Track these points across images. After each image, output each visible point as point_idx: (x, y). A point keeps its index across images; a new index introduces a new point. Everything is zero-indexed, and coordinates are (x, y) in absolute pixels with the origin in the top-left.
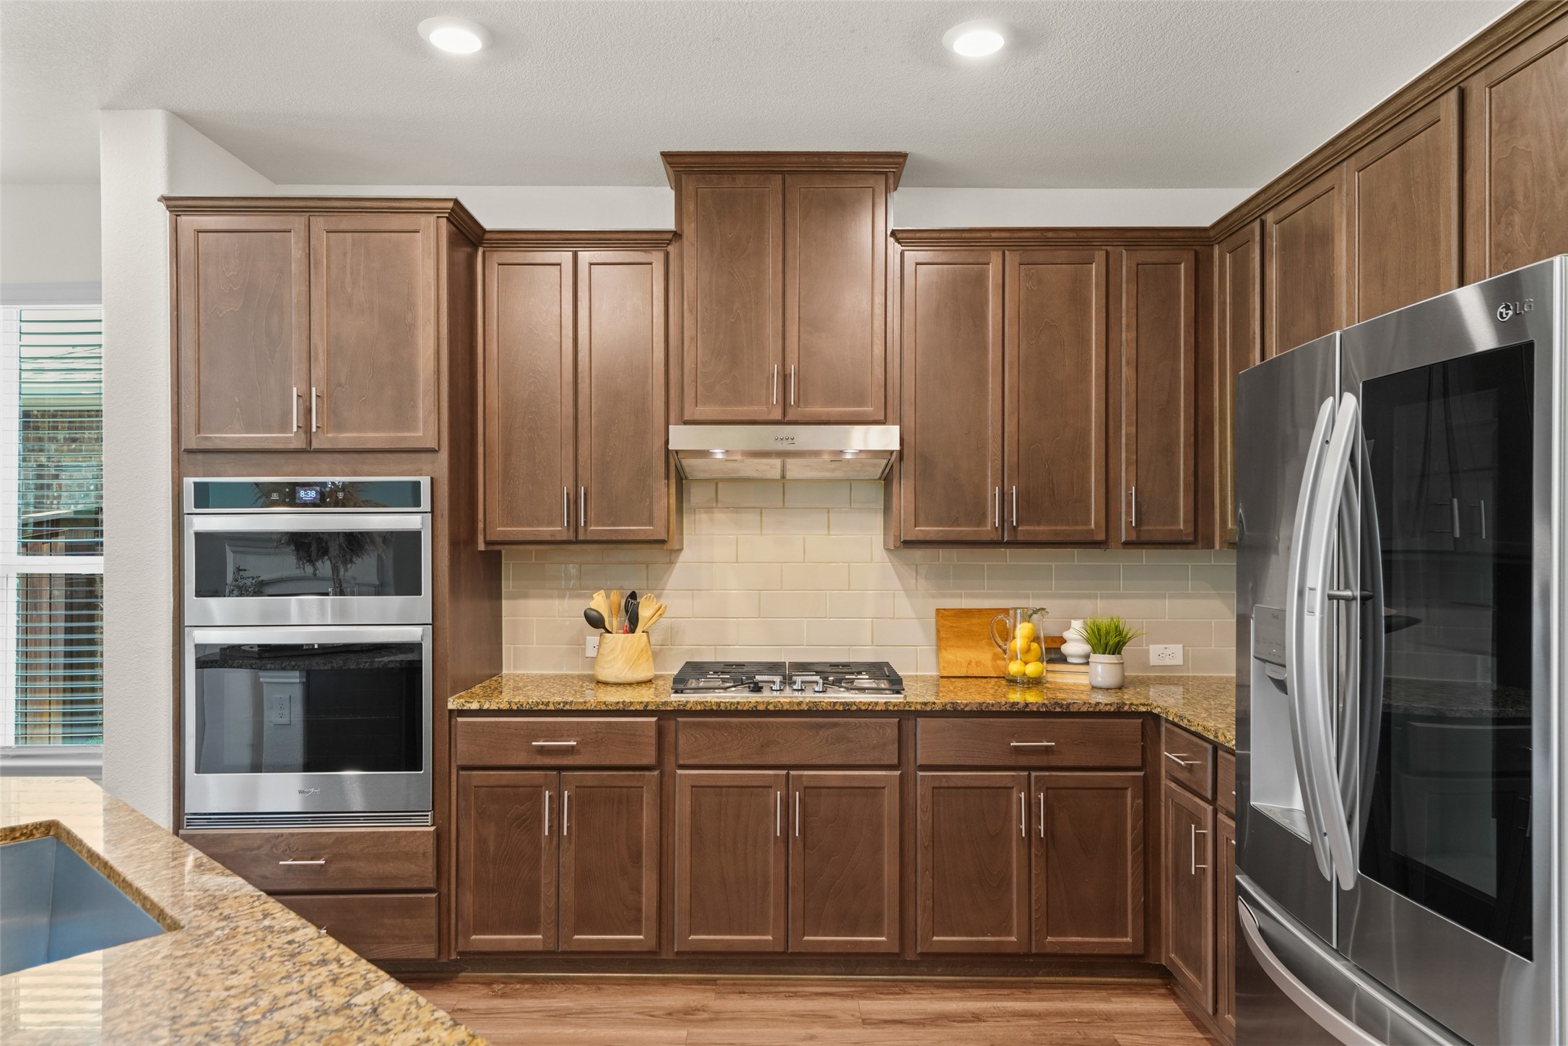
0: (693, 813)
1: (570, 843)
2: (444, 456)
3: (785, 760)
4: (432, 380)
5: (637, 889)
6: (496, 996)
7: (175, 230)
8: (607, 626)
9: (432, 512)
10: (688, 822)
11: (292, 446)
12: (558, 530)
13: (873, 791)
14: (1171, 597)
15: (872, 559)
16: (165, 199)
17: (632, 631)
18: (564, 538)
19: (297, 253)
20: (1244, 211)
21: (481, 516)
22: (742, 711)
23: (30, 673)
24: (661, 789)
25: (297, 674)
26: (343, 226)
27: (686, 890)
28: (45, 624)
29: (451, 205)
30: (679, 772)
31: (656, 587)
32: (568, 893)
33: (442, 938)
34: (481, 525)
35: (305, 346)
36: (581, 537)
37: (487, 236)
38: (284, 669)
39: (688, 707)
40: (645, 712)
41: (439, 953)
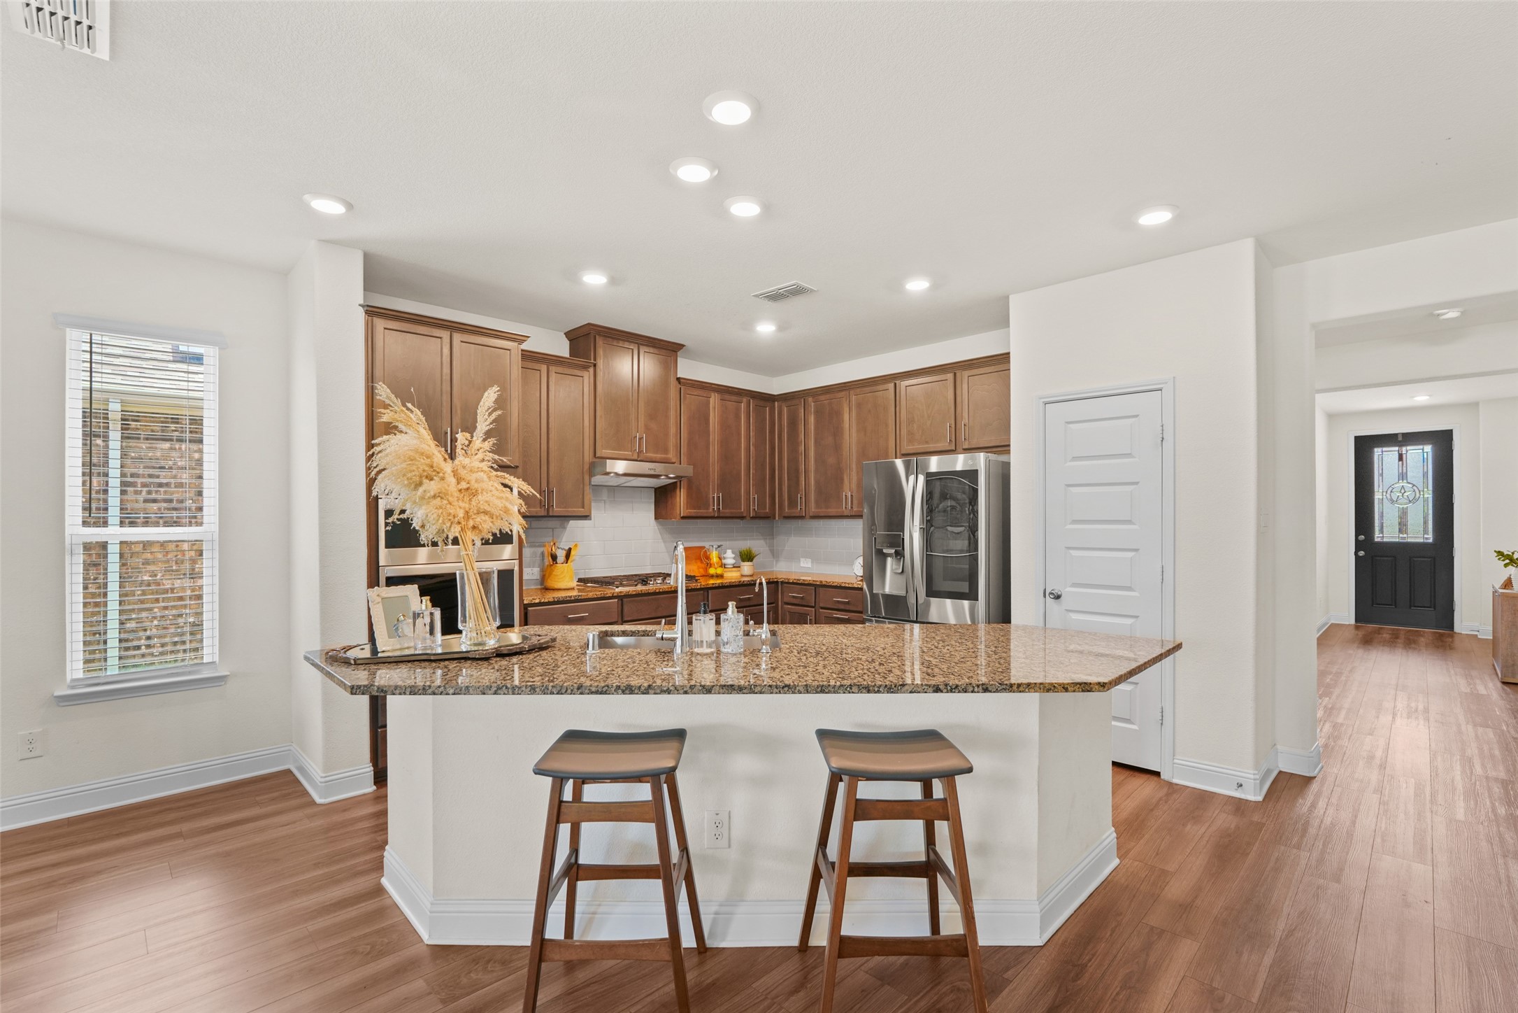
4: (516, 430)
14: (750, 540)
16: (364, 306)
19: (445, 351)
20: (796, 394)
29: (526, 339)
35: (449, 405)
36: (551, 514)
40: (613, 597)
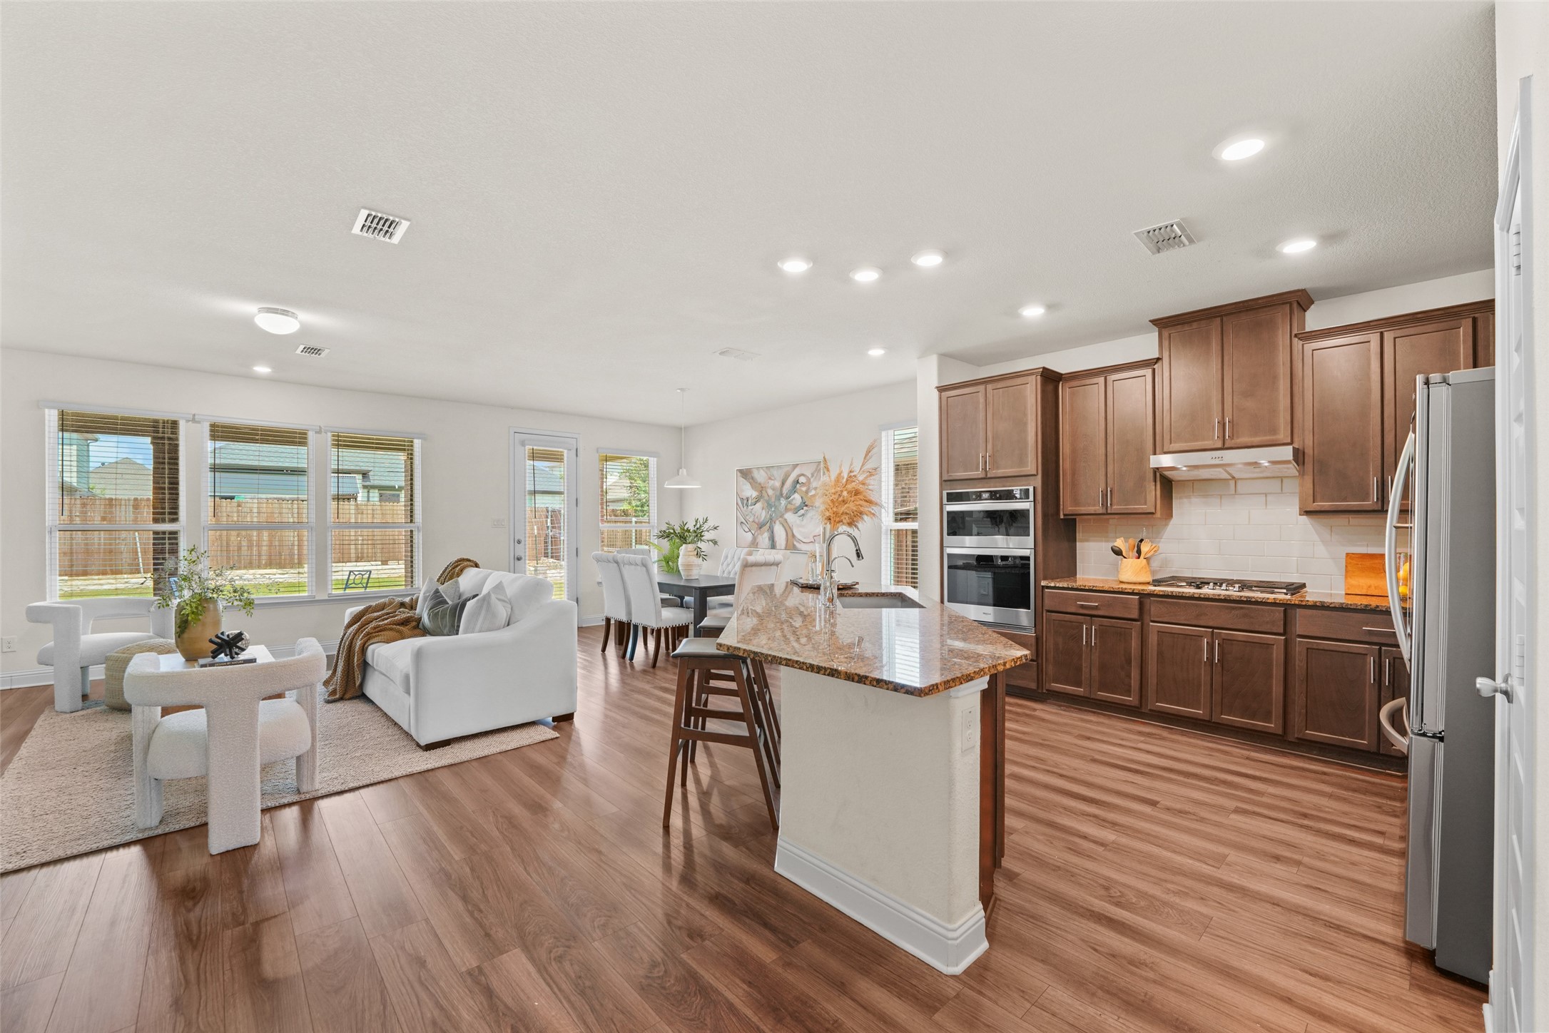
0: (1158, 644)
1: (1096, 649)
2: (1039, 477)
3: (1211, 624)
4: (1034, 445)
5: (1129, 676)
6: (1061, 710)
7: (940, 398)
8: (1124, 554)
9: (1034, 501)
10: (1155, 648)
11: (980, 477)
12: (1099, 508)
13: (1268, 646)
15: (1297, 523)
16: (937, 387)
17: (1139, 558)
18: (1101, 512)
19: (982, 400)
21: (1061, 503)
22: (1185, 597)
23: (899, 579)
24: (1142, 631)
25: (990, 573)
26: (998, 387)
27: (1155, 681)
28: (905, 566)
29: (1041, 370)
30: (1151, 624)
31: (1155, 537)
32: (1095, 673)
33: (1039, 681)
34: (1061, 507)
35: (985, 437)
36: (1109, 512)
37: (1063, 376)
38: (986, 571)
39: (1155, 593)
40: (1133, 593)
41: (1038, 687)
